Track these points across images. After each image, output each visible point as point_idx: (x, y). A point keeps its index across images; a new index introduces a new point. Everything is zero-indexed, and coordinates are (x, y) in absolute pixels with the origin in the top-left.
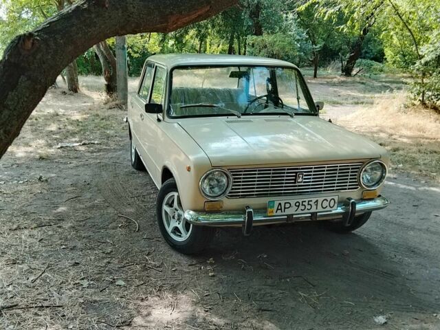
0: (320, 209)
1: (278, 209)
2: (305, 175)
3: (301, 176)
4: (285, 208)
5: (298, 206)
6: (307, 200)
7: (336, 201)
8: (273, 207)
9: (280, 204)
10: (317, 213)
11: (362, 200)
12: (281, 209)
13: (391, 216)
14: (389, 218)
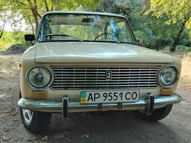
0: (124, 100)
1: (89, 99)
2: (113, 74)
3: (109, 74)
4: (95, 98)
5: (106, 97)
6: (113, 92)
7: (138, 94)
8: (85, 96)
9: (91, 94)
10: (122, 103)
11: (161, 95)
12: (92, 99)
13: (188, 113)
14: (187, 113)
